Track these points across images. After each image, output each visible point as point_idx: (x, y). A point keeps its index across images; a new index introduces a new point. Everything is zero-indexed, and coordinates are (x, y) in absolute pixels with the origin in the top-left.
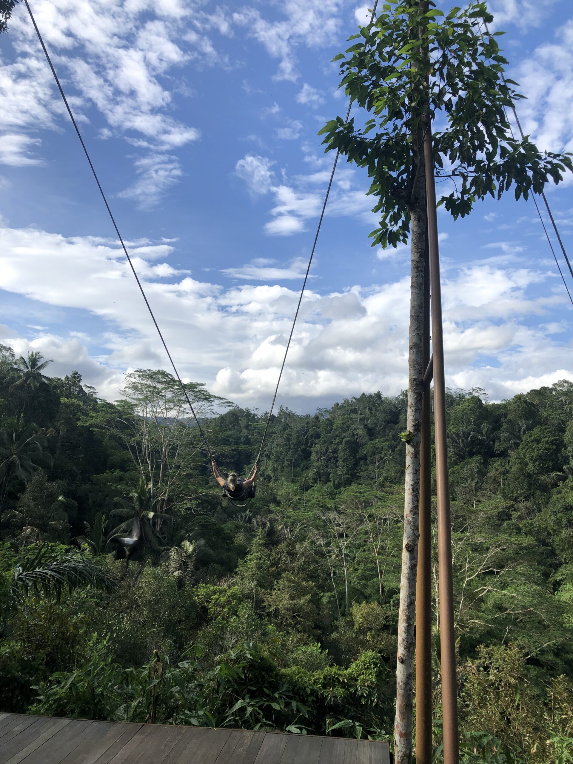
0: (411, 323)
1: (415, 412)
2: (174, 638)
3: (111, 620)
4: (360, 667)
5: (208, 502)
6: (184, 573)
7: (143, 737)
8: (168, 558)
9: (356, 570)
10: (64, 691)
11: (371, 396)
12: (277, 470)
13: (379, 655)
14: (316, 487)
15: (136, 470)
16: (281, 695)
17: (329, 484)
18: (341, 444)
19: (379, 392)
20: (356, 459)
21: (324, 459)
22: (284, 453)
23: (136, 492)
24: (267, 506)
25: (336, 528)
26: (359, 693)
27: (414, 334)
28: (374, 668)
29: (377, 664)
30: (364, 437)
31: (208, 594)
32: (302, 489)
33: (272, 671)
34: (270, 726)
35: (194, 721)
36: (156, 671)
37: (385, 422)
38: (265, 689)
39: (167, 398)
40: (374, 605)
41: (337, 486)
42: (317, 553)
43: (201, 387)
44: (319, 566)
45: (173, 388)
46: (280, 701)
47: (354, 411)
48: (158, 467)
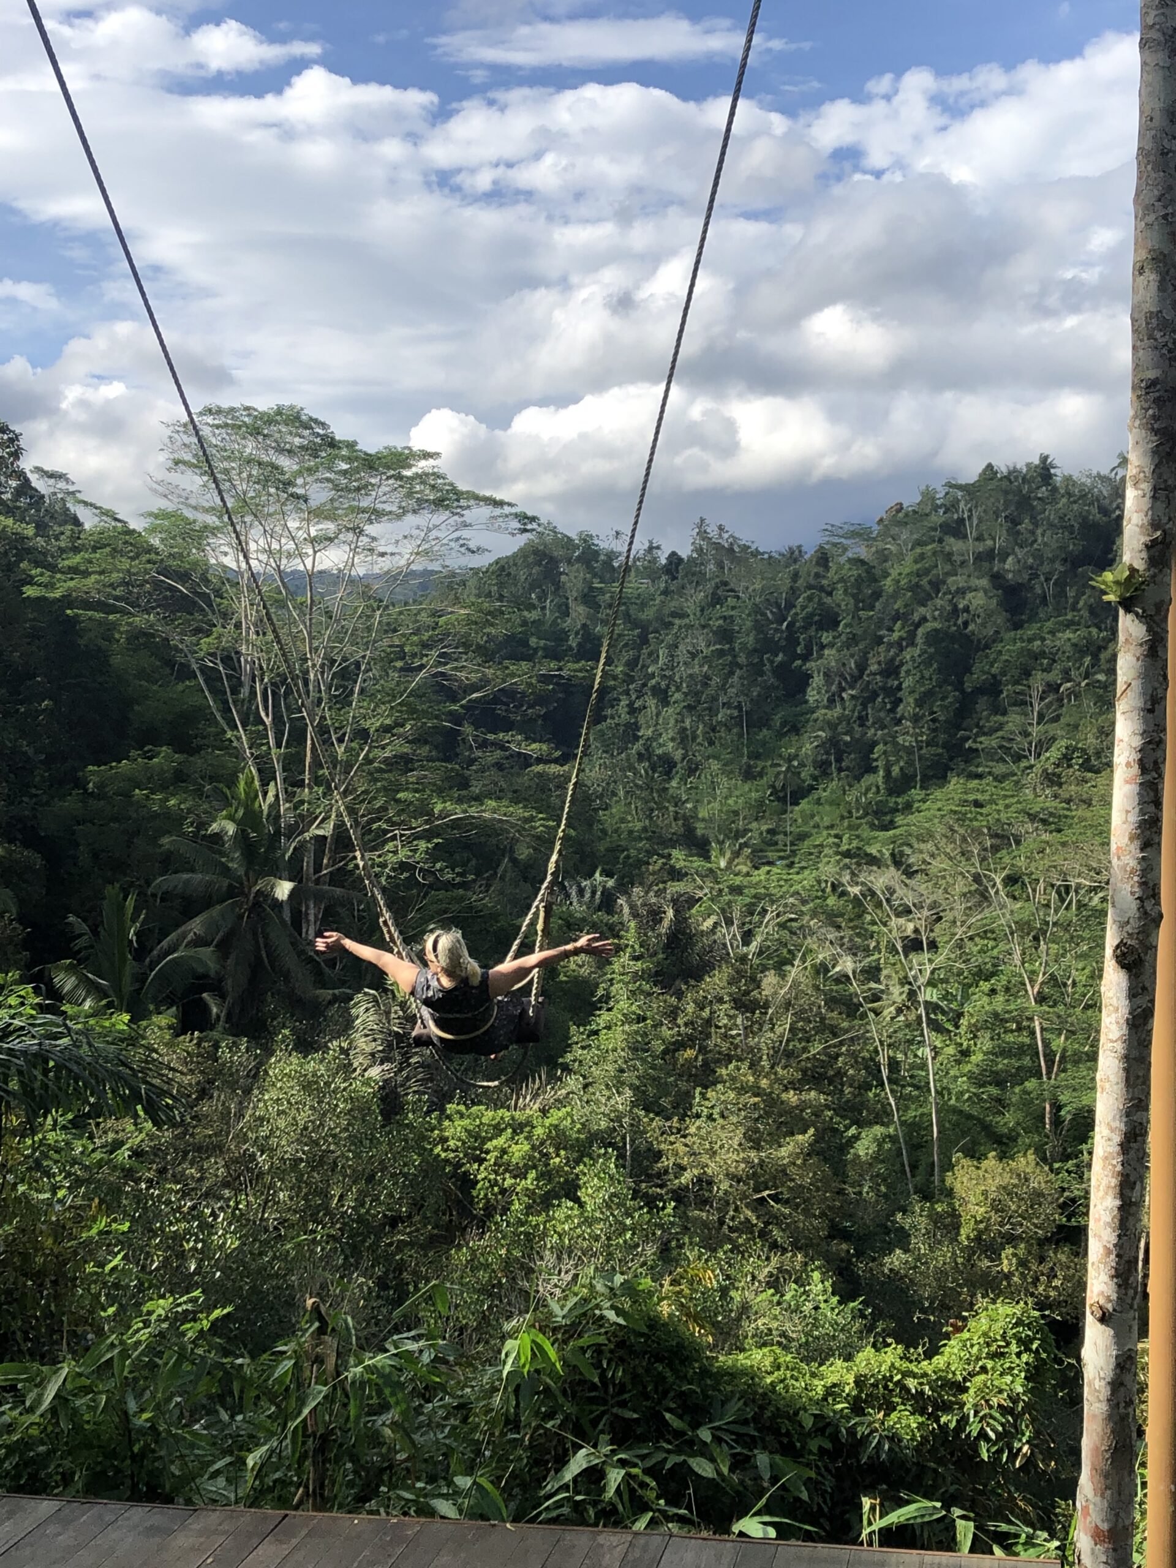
0: (1139, 178)
1: (1154, 498)
2: (378, 1271)
3: (178, 1221)
4: (975, 1350)
5: (467, 845)
6: (401, 1070)
7: (285, 1549)
8: (348, 1024)
9: (966, 1053)
10: (35, 1418)
11: (1013, 473)
12: (694, 738)
13: (1037, 1314)
14: (828, 790)
15: (227, 746)
16: (719, 1433)
17: (868, 779)
18: (912, 643)
19: (1044, 459)
20: (963, 692)
21: (853, 696)
22: (716, 680)
23: (231, 818)
24: (662, 856)
25: (895, 922)
26: (974, 1429)
27: (1151, 218)
28: (1019, 1355)
29: (1031, 1340)
30: (990, 616)
31: (477, 1137)
32: (779, 799)
33: (686, 1360)
34: (681, 1520)
35: (444, 1507)
36: (319, 1360)
37: (1065, 560)
38: (668, 1416)
39: (313, 504)
40: (1025, 1162)
41: (899, 786)
42: (832, 1001)
43: (423, 463)
44: (841, 1043)
45: (330, 469)
46: (716, 1451)
47: (956, 529)
48: (298, 736)
